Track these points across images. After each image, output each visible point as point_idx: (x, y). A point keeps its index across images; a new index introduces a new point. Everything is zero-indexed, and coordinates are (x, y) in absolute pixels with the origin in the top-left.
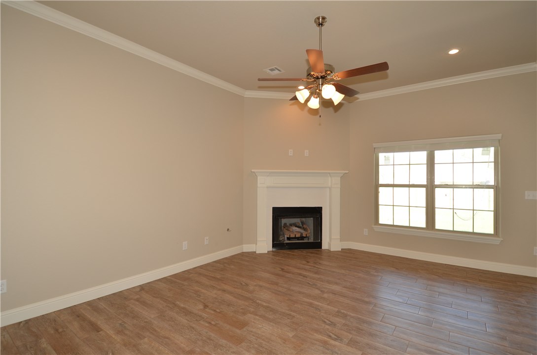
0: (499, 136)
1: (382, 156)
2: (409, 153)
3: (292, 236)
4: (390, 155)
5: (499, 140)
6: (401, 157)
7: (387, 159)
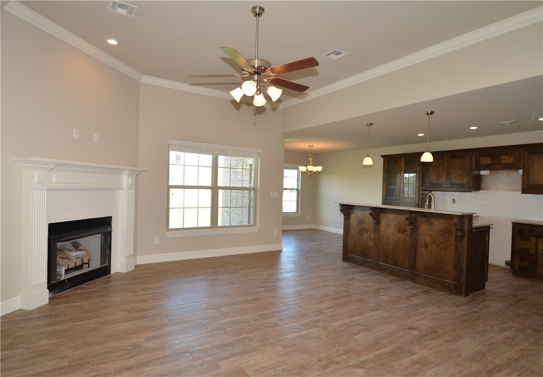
0: (260, 151)
1: (173, 154)
2: (198, 154)
3: (72, 265)
4: (181, 154)
5: (259, 154)
6: (191, 158)
7: (178, 158)
